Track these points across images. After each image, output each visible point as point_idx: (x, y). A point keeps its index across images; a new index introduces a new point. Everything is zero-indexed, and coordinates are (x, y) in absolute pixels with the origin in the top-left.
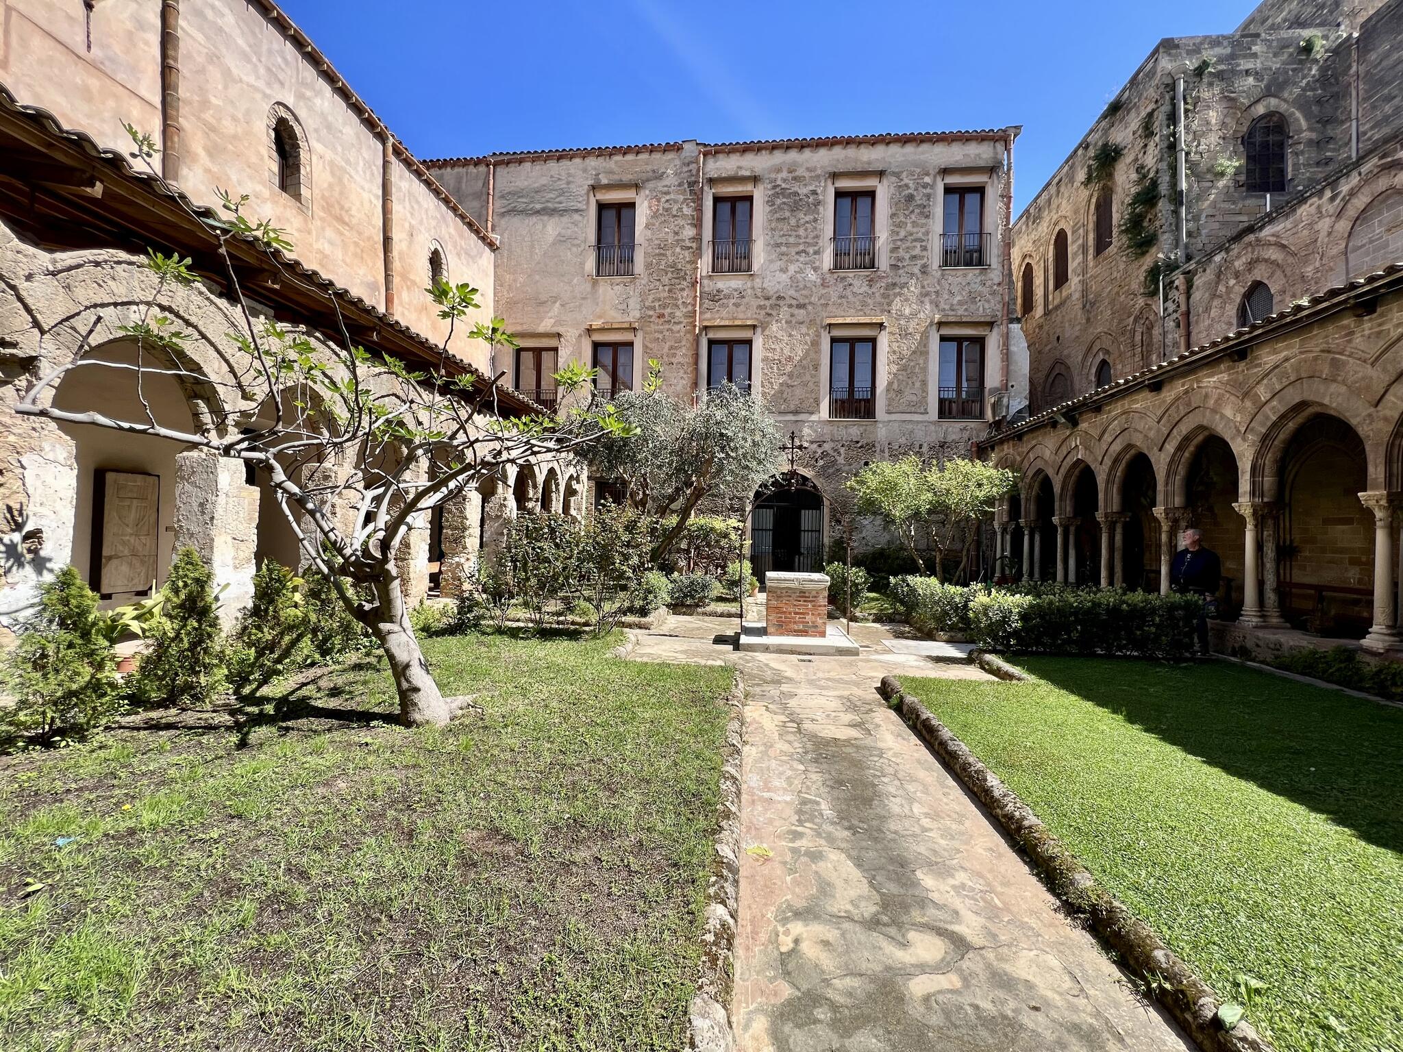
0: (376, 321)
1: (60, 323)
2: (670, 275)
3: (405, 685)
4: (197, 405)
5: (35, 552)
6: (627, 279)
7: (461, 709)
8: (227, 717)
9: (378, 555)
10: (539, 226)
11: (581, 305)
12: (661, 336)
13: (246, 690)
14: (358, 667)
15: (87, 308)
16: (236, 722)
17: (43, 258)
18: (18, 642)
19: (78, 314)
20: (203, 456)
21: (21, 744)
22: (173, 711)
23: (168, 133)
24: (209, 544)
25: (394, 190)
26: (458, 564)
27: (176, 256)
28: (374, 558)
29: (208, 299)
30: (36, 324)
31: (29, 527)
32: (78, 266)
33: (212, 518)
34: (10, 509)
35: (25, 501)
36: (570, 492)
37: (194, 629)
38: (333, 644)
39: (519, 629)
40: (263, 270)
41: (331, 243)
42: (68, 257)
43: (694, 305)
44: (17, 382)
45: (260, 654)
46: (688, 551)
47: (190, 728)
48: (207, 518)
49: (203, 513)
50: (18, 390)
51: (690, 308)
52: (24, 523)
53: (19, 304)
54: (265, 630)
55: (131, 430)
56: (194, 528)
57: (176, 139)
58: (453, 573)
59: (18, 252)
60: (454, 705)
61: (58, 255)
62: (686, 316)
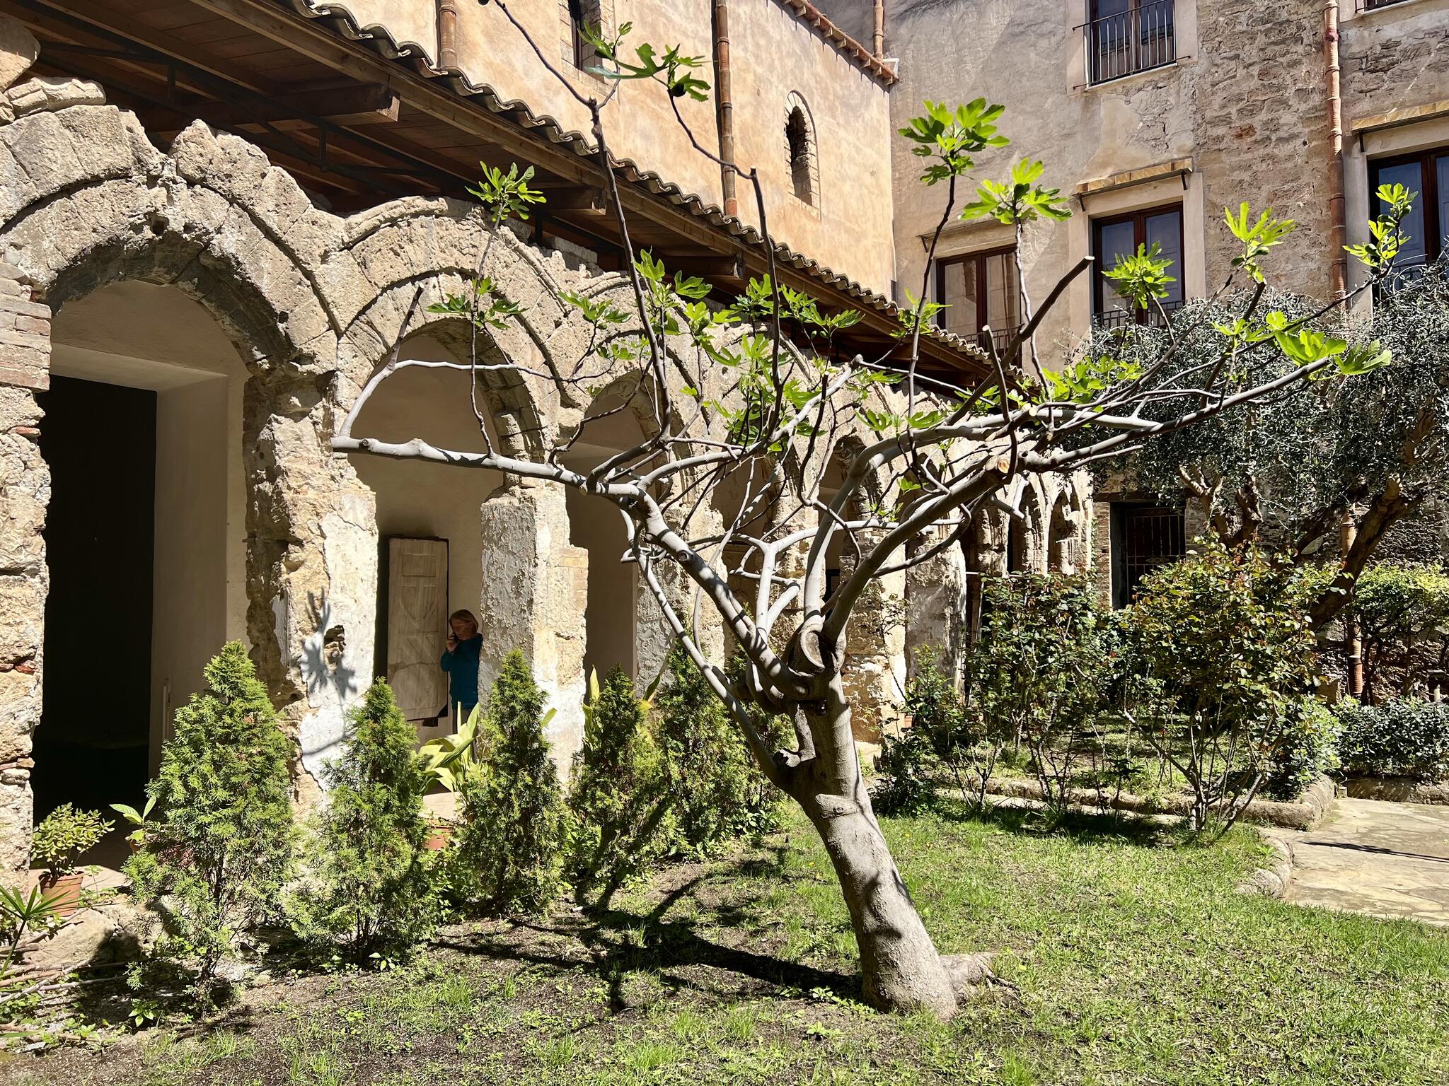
0: (737, 242)
1: (357, 318)
2: (1261, 40)
3: (870, 922)
4: (506, 421)
5: (335, 660)
6: (1159, 73)
7: (972, 982)
8: (581, 947)
9: (817, 661)
10: (972, 19)
11: (1060, 154)
12: (1246, 176)
13: (594, 895)
14: (749, 868)
15: (384, 290)
16: (596, 957)
17: (338, 227)
18: (332, 801)
19: (374, 301)
20: (516, 503)
21: (335, 958)
22: (503, 925)
23: (443, 22)
24: (527, 642)
25: (730, 22)
26: (871, 676)
27: (514, 167)
28: (810, 667)
29: (516, 250)
30: (333, 324)
31: (330, 625)
32: (374, 229)
33: (531, 601)
34: (311, 596)
35: (325, 584)
36: (1062, 529)
37: (527, 786)
38: (706, 821)
39: (1021, 811)
40: (586, 187)
41: (646, 137)
42: (363, 219)
43: (1327, 91)
44: (314, 412)
45: (608, 835)
46: (1347, 647)
47: (535, 960)
48: (524, 601)
49: (518, 594)
50: (315, 423)
51: (1316, 99)
52: (326, 618)
53: (315, 299)
54: (614, 791)
55: (464, 462)
56: (508, 621)
57: (452, 29)
58: (863, 692)
59: (314, 223)
60: (962, 972)
61: (354, 219)
62: (1306, 120)
